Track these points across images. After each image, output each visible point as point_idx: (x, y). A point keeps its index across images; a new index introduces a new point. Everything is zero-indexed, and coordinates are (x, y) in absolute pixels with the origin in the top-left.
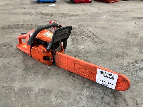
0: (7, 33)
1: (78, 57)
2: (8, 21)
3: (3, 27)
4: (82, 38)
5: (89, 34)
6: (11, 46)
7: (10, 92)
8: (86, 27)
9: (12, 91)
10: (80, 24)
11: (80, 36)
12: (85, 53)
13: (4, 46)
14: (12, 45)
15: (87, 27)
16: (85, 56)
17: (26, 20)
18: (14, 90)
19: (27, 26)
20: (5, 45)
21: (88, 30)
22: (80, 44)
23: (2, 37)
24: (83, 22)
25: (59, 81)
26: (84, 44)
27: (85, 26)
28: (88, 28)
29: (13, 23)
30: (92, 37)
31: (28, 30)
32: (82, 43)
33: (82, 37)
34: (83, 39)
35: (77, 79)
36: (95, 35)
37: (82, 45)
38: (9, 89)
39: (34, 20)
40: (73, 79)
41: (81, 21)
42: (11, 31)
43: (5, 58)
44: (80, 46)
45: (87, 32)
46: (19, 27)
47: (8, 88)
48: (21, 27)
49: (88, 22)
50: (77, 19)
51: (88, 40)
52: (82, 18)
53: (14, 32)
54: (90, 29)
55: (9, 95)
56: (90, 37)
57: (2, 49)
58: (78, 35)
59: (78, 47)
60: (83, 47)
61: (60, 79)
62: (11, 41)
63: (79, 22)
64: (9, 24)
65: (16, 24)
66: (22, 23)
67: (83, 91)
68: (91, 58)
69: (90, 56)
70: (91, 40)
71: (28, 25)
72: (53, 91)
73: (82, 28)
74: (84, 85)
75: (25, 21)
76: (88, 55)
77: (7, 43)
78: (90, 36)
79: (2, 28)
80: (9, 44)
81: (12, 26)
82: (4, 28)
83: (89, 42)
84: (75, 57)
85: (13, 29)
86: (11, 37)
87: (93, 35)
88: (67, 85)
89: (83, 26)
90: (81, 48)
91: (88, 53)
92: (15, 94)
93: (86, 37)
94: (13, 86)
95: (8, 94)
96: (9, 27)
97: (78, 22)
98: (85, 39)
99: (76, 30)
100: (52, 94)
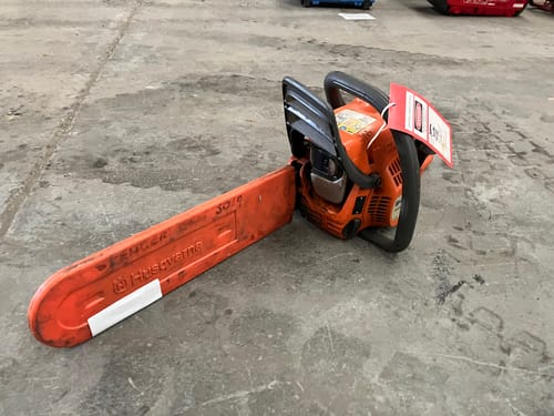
0: (199, 103)
1: (474, 232)
2: (202, 63)
3: (184, 81)
4: (485, 157)
5: (519, 146)
6: (215, 153)
7: (217, 317)
8: (504, 112)
9: (222, 314)
10: (476, 99)
11: (478, 147)
12: (501, 222)
13: (189, 149)
14: (218, 147)
15: (505, 116)
16: (505, 235)
17: (261, 64)
18: (229, 312)
19: (265, 88)
20: (194, 144)
21: (510, 127)
22: (481, 179)
23: (183, 117)
24: (492, 94)
25: (396, 313)
26: (497, 181)
27: (498, 111)
28: (509, 119)
29: (216, 71)
30: (533, 158)
31: (270, 100)
32: (487, 176)
33: (488, 155)
34: (493, 161)
35: (472, 323)
36: (546, 153)
37: (489, 187)
38: (213, 306)
39: (290, 66)
40: (454, 320)
41: (476, 88)
42: (211, 97)
43: (195, 190)
44: (480, 188)
45: (505, 135)
46: (238, 85)
47: (208, 299)
48: (246, 89)
49: (508, 95)
50: (463, 79)
51: (512, 167)
52: (484, 76)
53: (222, 102)
54: (522, 124)
55: (210, 327)
56: (521, 155)
57: (185, 157)
58: (469, 141)
59: (469, 193)
60: (494, 193)
61: (401, 308)
62: (215, 134)
63: (471, 92)
64: (205, 71)
65: (229, 74)
66: (247, 75)
67: (500, 378)
68: (533, 247)
69: (528, 237)
70: (526, 171)
71: (269, 84)
72: (372, 351)
73: (485, 117)
74: (506, 355)
75: (257, 66)
76: (517, 231)
77: (200, 138)
78: (524, 153)
79: (182, 85)
80: (206, 144)
81: (213, 81)
82: (187, 85)
83: (518, 176)
84: (461, 229)
85: (217, 91)
86: (212, 121)
87: (537, 149)
88: (429, 339)
89: (490, 110)
90: (484, 199)
91: (519, 222)
92: (232, 328)
93: (505, 156)
94: (225, 295)
95: (208, 323)
96: (206, 84)
97: (467, 91)
98: (500, 162)
99: (460, 121)
100: (369, 360)
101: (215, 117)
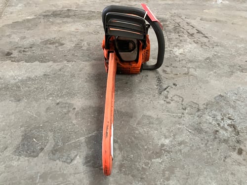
0: (53, 23)
1: (173, 67)
2: (52, 5)
3: (45, 14)
4: (178, 37)
5: (191, 31)
6: (62, 44)
7: (69, 111)
8: (186, 18)
9: (71, 110)
10: (175, 13)
11: (175, 33)
12: (184, 62)
13: (50, 44)
14: (63, 42)
15: (187, 19)
16: (185, 67)
17: (81, 4)
18: (74, 109)
19: (84, 14)
20: (52, 42)
21: (188, 24)
22: (176, 46)
23: (46, 30)
24: (180, 10)
25: (142, 101)
26: (183, 46)
27: (183, 17)
28: (188, 21)
29: (60, 8)
30: (197, 36)
31: (86, 19)
32: (178, 44)
33: (179, 36)
34: (181, 38)
35: (172, 101)
36: (202, 33)
37: (179, 49)
38: (67, 107)
39: (94, 4)
40: (165, 101)
41: (175, 8)
42: (58, 20)
43: (55, 61)
44: (176, 49)
45: (186, 27)
46: (70, 14)
47: (65, 105)
48: (74, 15)
49: (188, 10)
50: (169, 4)
51: (189, 40)
52: (178, 3)
53: (63, 22)
54: (193, 22)
55: (67, 115)
56: (192, 35)
57: (49, 48)
58: (172, 31)
59: (171, 52)
60: (181, 51)
61: (144, 99)
62: (61, 36)
63: (173, 10)
64: (54, 9)
65: (66, 9)
66: (74, 9)
67: (182, 119)
68: (196, 70)
69: (194, 67)
70: (194, 41)
71: (85, 13)
72: (134, 115)
73: (178, 20)
74: (184, 111)
75: (79, 5)
76: (189, 65)
77: (55, 38)
78: (193, 34)
79: (44, 16)
80: (58, 41)
81: (59, 13)
82: (47, 16)
83: (191, 43)
84: (168, 66)
85: (61, 17)
86: (59, 31)
87: (199, 32)
88: (155, 109)
89: (180, 17)
90: (177, 54)
91: (191, 61)
92: (76, 115)
93: (186, 36)
94: (72, 103)
95: (66, 114)
96: (55, 14)
97: (171, 10)
98: (184, 38)
99: (168, 23)
100: (133, 119)
101: (60, 29)
